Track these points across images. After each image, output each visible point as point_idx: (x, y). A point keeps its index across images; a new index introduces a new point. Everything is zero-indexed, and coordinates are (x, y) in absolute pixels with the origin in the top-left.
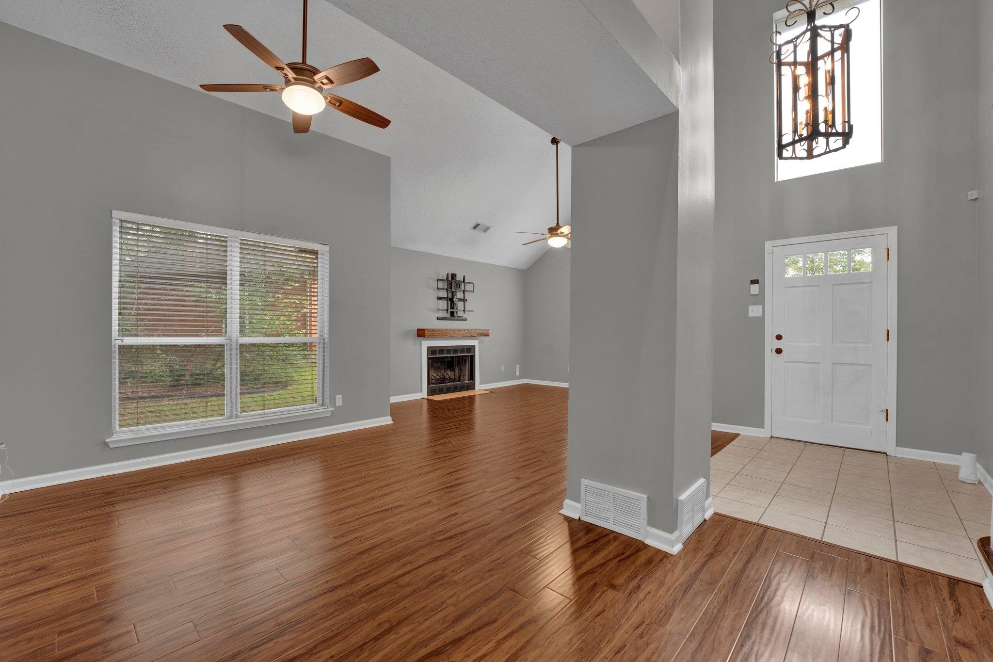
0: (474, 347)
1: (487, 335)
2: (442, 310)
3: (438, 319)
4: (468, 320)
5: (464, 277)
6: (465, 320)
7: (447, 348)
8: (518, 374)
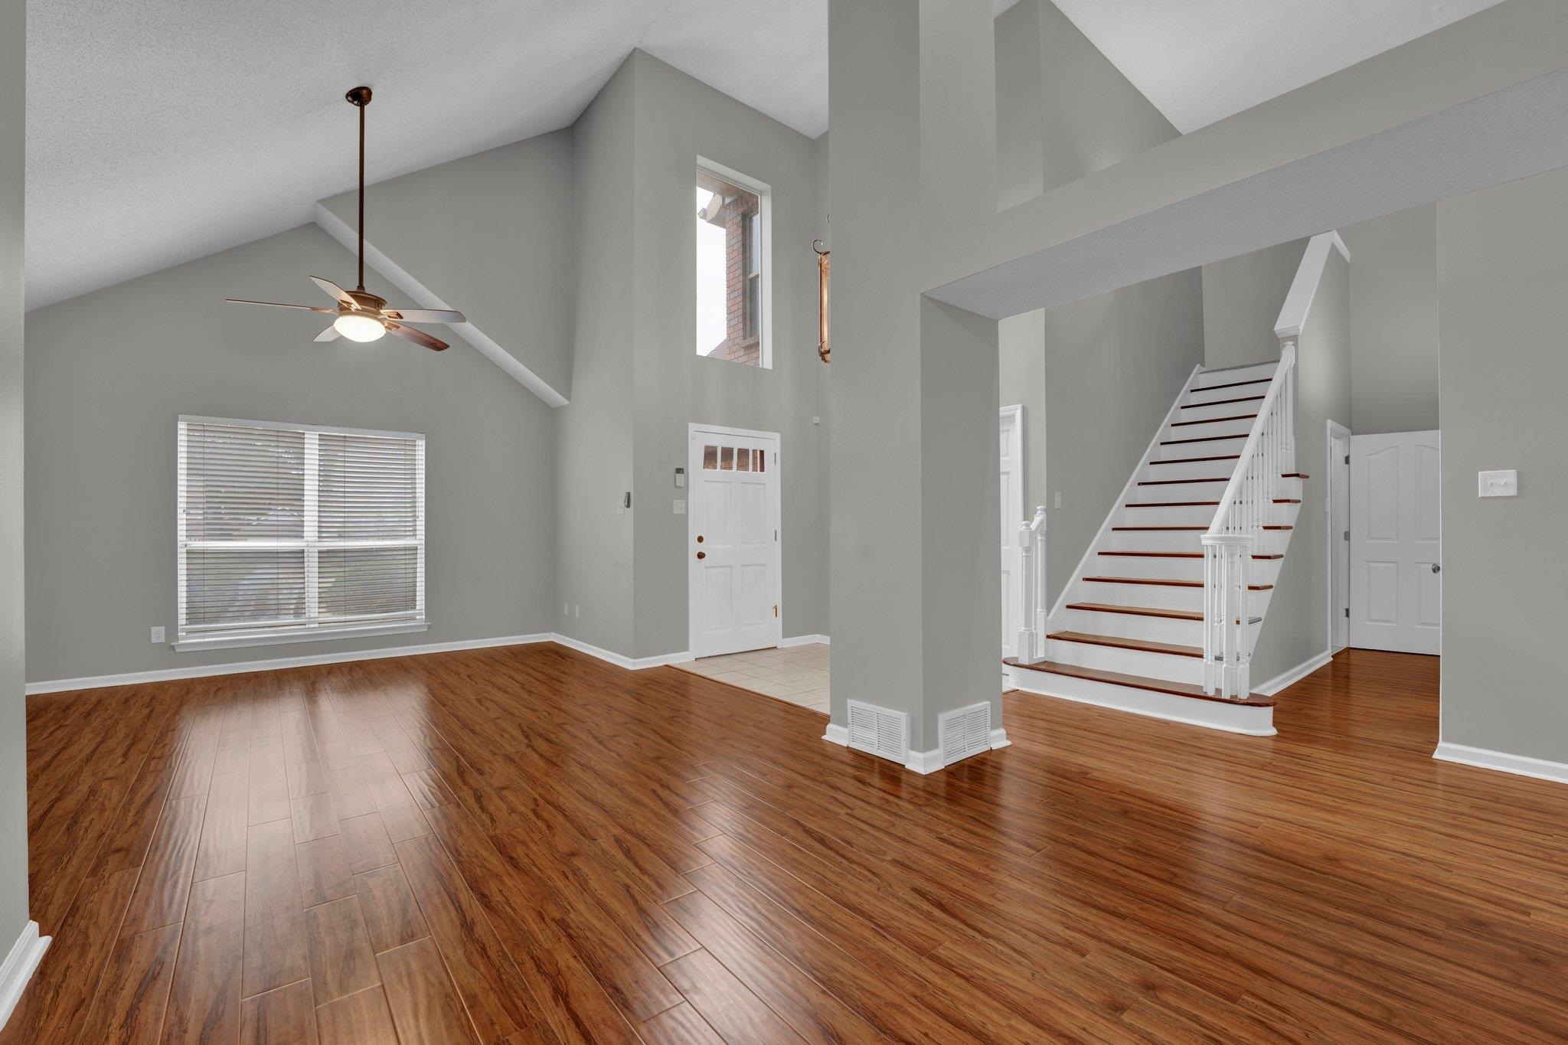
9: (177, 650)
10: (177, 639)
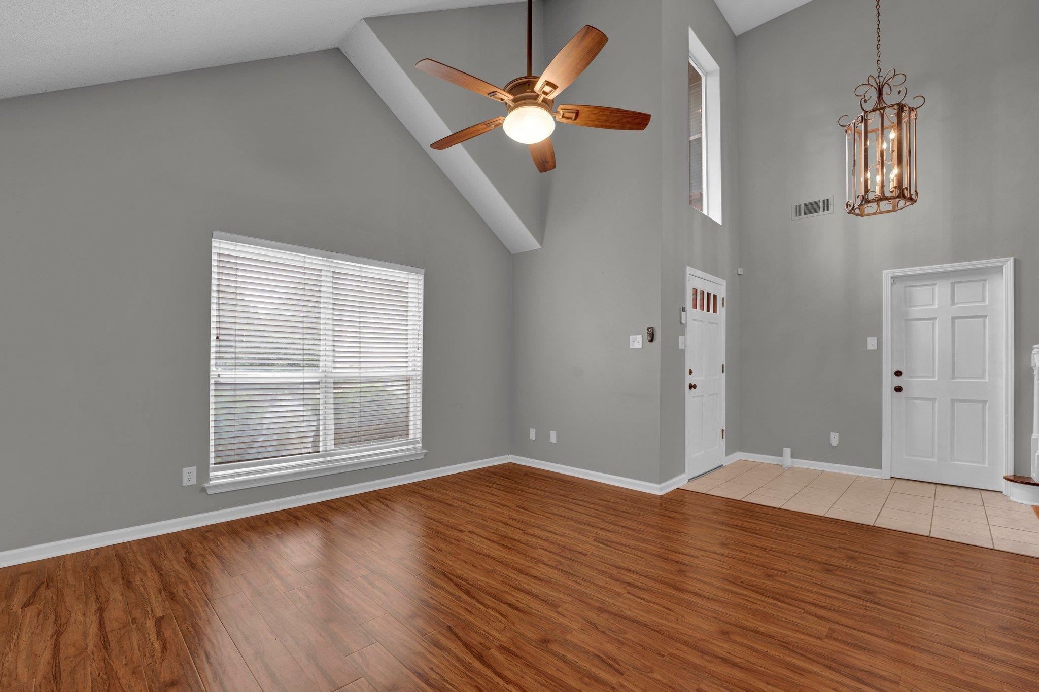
9: (209, 492)
10: (208, 479)
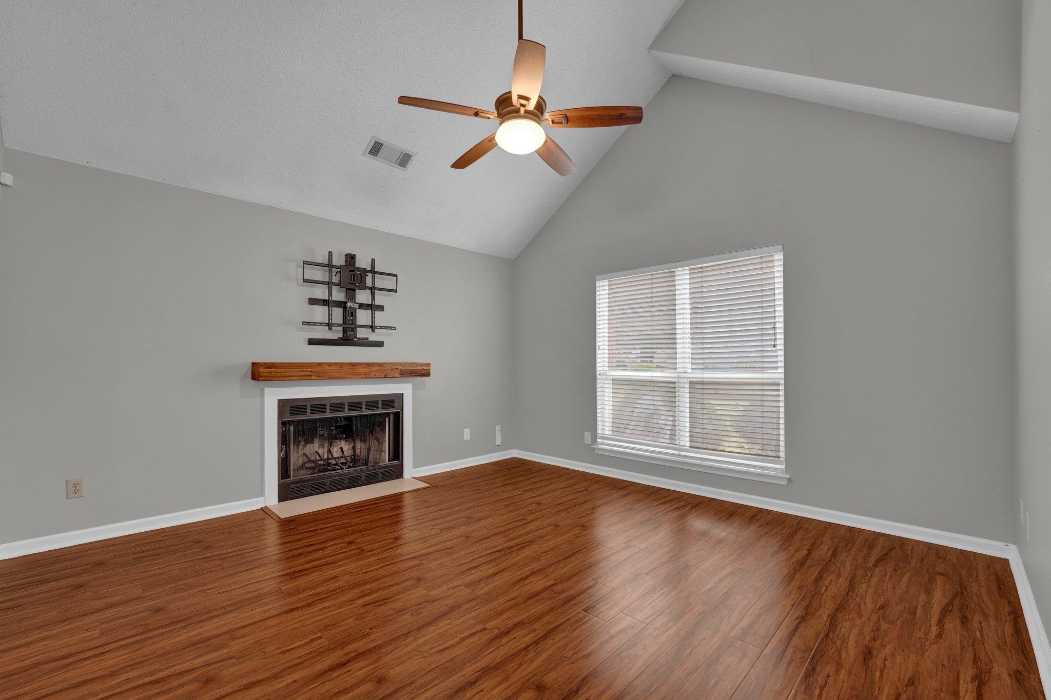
0: (401, 396)
1: (427, 374)
2: (321, 324)
3: (312, 342)
4: (385, 344)
5: (373, 260)
6: (380, 344)
7: (333, 402)
8: (498, 441)
